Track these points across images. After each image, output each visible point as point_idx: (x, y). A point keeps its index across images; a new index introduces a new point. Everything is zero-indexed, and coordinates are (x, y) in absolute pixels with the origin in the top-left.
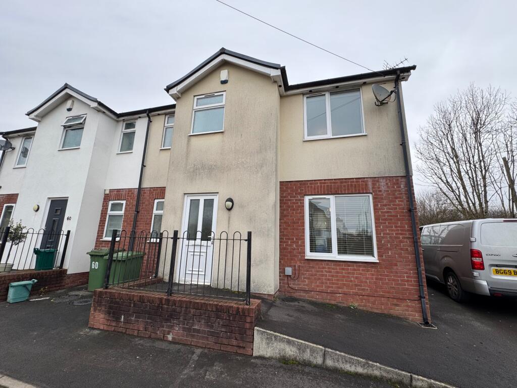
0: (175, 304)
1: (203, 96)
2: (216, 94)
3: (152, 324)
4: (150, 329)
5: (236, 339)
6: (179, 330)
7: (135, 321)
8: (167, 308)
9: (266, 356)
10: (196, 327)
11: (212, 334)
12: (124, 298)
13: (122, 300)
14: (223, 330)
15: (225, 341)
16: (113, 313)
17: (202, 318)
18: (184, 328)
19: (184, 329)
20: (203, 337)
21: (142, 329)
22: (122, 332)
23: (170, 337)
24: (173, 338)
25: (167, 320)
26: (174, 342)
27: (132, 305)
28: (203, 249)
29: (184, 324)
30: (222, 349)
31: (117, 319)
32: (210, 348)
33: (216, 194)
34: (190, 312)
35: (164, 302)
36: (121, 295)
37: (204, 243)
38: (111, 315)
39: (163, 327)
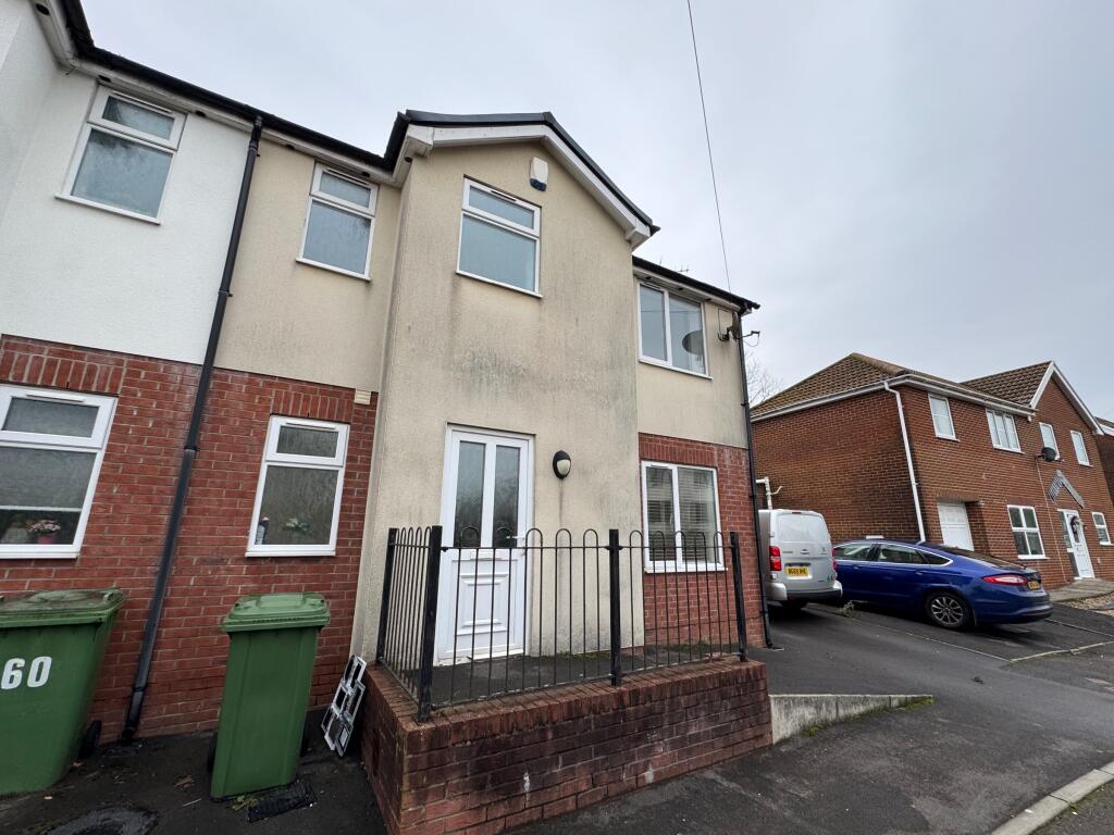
0: (650, 696)
1: (488, 190)
2: (518, 202)
3: (607, 764)
4: (605, 776)
5: (751, 726)
6: (665, 751)
7: (564, 773)
8: (636, 712)
9: (787, 736)
10: (693, 731)
11: (719, 733)
12: (521, 726)
13: (515, 733)
14: (733, 717)
15: (737, 737)
16: (493, 781)
17: (700, 709)
18: (672, 743)
19: (674, 745)
20: (706, 745)
21: (584, 788)
22: (530, 823)
23: (649, 776)
24: (656, 774)
25: (639, 739)
26: (659, 783)
27: (550, 736)
28: (502, 569)
29: (671, 735)
30: (736, 753)
31: (512, 791)
32: (718, 762)
33: (527, 438)
34: (679, 703)
35: (626, 699)
36: (512, 720)
37: (502, 553)
38: (489, 787)
39: (633, 758)
